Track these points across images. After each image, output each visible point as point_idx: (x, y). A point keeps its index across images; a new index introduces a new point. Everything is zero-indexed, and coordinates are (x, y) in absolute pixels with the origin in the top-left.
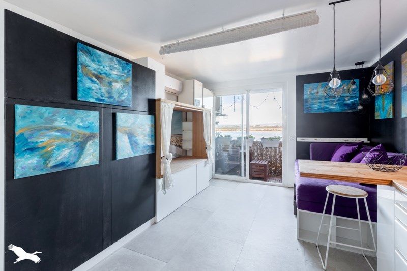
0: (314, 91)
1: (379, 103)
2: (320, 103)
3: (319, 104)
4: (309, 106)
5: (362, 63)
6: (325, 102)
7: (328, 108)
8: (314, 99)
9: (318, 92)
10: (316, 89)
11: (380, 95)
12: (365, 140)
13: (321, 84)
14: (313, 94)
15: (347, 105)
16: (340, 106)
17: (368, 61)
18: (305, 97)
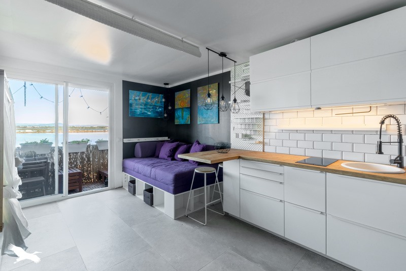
0: (137, 98)
1: (178, 114)
2: (141, 108)
3: (140, 110)
4: (133, 111)
5: (167, 84)
6: (145, 108)
7: (146, 113)
8: (137, 104)
9: (140, 99)
10: (139, 96)
11: (180, 108)
12: (166, 138)
13: (142, 93)
14: (136, 100)
15: (157, 112)
16: (154, 113)
17: (171, 84)
18: (130, 102)
